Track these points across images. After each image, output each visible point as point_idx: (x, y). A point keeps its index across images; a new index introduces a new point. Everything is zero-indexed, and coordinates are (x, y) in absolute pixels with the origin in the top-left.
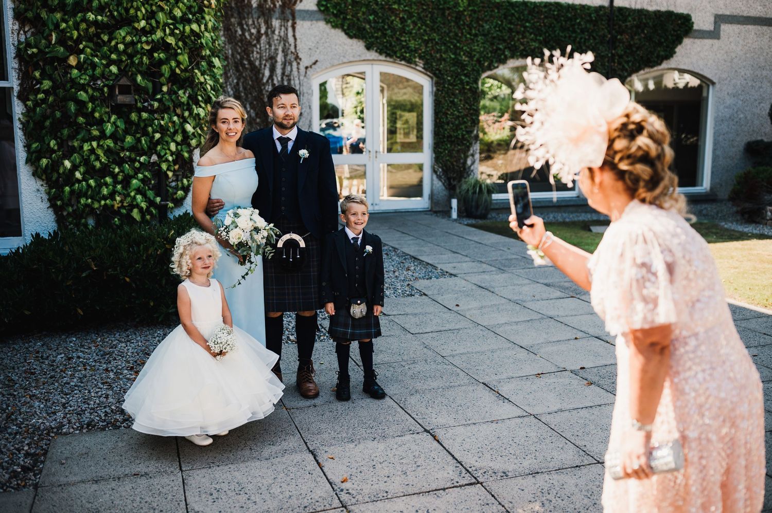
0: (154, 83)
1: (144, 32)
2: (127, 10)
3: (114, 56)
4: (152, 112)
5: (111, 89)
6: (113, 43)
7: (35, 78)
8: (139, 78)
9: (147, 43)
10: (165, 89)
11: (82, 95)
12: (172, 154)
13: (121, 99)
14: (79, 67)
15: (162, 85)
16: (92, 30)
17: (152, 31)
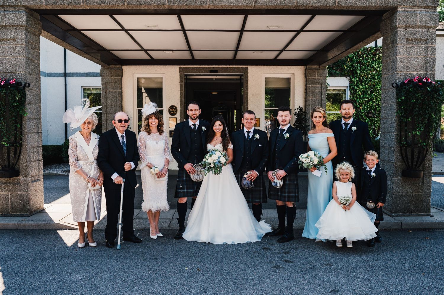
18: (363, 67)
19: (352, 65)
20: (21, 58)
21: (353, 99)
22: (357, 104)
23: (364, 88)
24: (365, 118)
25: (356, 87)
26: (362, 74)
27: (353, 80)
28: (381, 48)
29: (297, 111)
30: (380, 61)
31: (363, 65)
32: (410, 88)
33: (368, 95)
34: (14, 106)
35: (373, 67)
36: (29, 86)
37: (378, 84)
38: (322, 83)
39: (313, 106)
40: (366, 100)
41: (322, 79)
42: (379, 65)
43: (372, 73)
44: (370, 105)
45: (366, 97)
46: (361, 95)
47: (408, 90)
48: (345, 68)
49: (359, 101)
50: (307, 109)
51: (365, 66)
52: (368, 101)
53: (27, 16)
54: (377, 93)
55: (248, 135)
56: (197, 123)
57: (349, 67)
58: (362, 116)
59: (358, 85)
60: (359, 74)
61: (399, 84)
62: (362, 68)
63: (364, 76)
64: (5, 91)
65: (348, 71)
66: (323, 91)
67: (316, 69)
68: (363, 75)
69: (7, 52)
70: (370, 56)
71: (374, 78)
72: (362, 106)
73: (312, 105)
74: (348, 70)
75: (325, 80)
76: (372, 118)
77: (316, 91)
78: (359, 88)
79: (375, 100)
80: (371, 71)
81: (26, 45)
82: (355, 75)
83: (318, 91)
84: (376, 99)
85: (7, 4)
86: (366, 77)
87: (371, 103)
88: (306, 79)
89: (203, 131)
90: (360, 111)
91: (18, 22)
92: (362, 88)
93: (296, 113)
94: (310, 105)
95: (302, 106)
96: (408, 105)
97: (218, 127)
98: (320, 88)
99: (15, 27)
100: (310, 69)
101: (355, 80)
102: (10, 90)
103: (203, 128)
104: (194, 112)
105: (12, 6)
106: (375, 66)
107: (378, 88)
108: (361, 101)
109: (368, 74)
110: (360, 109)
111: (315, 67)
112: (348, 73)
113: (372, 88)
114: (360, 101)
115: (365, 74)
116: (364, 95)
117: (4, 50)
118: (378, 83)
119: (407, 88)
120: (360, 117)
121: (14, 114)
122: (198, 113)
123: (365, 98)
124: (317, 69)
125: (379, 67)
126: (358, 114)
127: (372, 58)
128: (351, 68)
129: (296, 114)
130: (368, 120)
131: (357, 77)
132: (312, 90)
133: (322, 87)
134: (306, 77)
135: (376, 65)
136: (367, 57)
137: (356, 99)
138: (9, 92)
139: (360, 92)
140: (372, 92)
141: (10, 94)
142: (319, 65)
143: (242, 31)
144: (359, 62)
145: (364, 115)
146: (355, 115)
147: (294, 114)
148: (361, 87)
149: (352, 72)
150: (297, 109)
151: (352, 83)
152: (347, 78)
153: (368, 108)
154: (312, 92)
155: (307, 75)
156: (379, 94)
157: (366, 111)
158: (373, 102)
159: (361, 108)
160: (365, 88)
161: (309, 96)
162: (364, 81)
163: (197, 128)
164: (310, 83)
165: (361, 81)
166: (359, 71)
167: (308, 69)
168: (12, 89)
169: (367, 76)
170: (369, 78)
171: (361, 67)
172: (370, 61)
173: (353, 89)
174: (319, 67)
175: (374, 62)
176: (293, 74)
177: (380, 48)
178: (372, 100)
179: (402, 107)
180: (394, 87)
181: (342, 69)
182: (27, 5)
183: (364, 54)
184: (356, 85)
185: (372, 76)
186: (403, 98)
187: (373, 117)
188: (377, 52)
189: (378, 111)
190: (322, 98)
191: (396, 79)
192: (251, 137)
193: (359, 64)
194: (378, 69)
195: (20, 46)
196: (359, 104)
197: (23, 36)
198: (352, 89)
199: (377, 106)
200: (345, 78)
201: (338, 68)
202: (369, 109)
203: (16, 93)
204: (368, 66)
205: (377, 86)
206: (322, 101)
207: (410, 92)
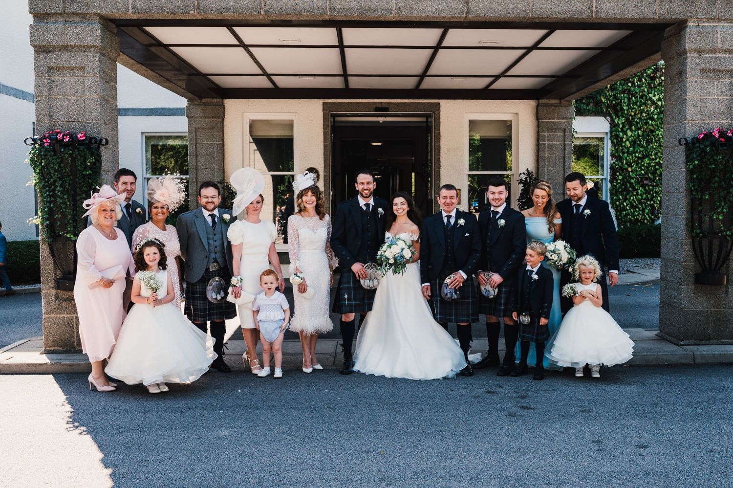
0: (654, 176)
1: (653, 159)
2: (649, 153)
3: (643, 168)
4: (653, 186)
5: (642, 179)
6: (643, 163)
7: (617, 175)
8: (650, 175)
9: (654, 163)
10: (657, 178)
11: (633, 181)
12: (658, 201)
13: (645, 182)
14: (632, 171)
15: (656, 177)
16: (636, 159)
17: (656, 159)
18: (633, 99)
19: (615, 96)
20: (93, 97)
21: (616, 154)
22: (622, 163)
23: (635, 135)
24: (636, 187)
25: (621, 134)
26: (632, 112)
27: (616, 121)
28: (663, 66)
29: (523, 177)
30: (663, 88)
31: (633, 95)
32: (706, 146)
33: (643, 147)
34: (84, 176)
35: (650, 99)
36: (107, 143)
37: (658, 129)
38: (565, 129)
39: (550, 168)
40: (639, 156)
41: (564, 122)
42: (661, 96)
43: (649, 109)
44: (646, 165)
45: (639, 151)
46: (630, 147)
47: (704, 151)
48: (603, 100)
49: (626, 158)
50: (540, 173)
51: (637, 97)
52: (642, 159)
53: (103, 31)
54: (657, 144)
55: (449, 221)
56: (371, 202)
57: (610, 100)
58: (631, 184)
59: (625, 129)
60: (626, 112)
61: (690, 139)
62: (631, 100)
63: (635, 114)
64: (71, 152)
65: (608, 107)
66: (566, 143)
67: (555, 105)
68: (633, 114)
69: (70, 88)
70: (646, 80)
71: (652, 119)
72: (632, 167)
73: (548, 167)
74: (608, 104)
75: (569, 124)
76: (649, 188)
77: (555, 143)
78: (627, 135)
79: (653, 157)
80: (646, 106)
81: (101, 78)
82: (620, 114)
83: (558, 143)
84: (656, 154)
85: (70, 11)
86: (639, 116)
87: (646, 160)
88: (538, 122)
89: (380, 215)
90: (629, 174)
91: (88, 40)
92: (631, 136)
93: (521, 180)
94: (545, 167)
95: (532, 168)
96: (704, 173)
97: (399, 206)
98: (562, 138)
99: (84, 49)
100: (545, 105)
101: (620, 122)
102: (79, 150)
103: (380, 210)
104: (365, 187)
105: (77, 14)
106: (654, 98)
107: (658, 135)
108: (631, 157)
109: (641, 112)
110: (629, 172)
111: (553, 101)
112: (607, 110)
113: (648, 136)
114: (628, 158)
115: (636, 111)
116: (634, 148)
117: (64, 85)
118: (658, 127)
119: (702, 146)
120: (628, 185)
121: (84, 188)
122: (372, 186)
123: (637, 152)
124: (557, 106)
125: (660, 100)
126: (625, 180)
127: (648, 83)
128: (612, 101)
129: (521, 182)
130: (641, 191)
131: (623, 117)
132: (548, 141)
133: (564, 136)
134: (538, 119)
135: (654, 96)
136: (640, 82)
137: (621, 155)
138: (77, 153)
139: (628, 143)
140: (649, 142)
141: (79, 157)
142: (560, 99)
143: (437, 48)
144: (625, 90)
145: (635, 182)
146: (620, 183)
147: (518, 182)
148: (629, 133)
149: (614, 107)
150: (524, 173)
151: (614, 127)
152: (606, 118)
153: (642, 170)
154: (548, 145)
155: (539, 115)
156: (660, 146)
157: (639, 175)
158: (650, 159)
159: (630, 169)
160: (637, 136)
161: (544, 151)
162: (634, 123)
163: (371, 209)
164: (545, 129)
165: (630, 123)
166: (626, 106)
167: (542, 106)
168: (82, 148)
169: (641, 115)
170: (643, 118)
171: (629, 99)
172: (646, 90)
173: (617, 136)
174: (560, 103)
175: (652, 91)
176: (517, 114)
177: (661, 66)
178: (648, 156)
179: (695, 176)
180: (682, 145)
181: (598, 103)
182: (103, 12)
183: (634, 77)
184: (622, 131)
185: (648, 114)
186: (696, 162)
187: (651, 185)
188: (656, 73)
189: (659, 176)
190: (564, 154)
191: (685, 133)
192: (452, 223)
193: (627, 93)
194: (659, 103)
195: (92, 79)
196: (626, 164)
197: (97, 63)
198: (614, 137)
199: (657, 167)
200: (602, 118)
201: (591, 100)
202: (643, 172)
203: (88, 155)
204: (641, 97)
205: (657, 132)
206: (564, 160)
207: (706, 153)
